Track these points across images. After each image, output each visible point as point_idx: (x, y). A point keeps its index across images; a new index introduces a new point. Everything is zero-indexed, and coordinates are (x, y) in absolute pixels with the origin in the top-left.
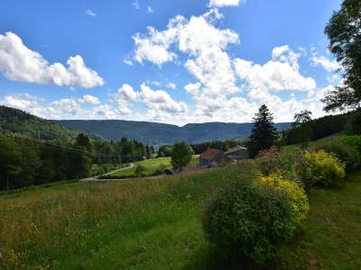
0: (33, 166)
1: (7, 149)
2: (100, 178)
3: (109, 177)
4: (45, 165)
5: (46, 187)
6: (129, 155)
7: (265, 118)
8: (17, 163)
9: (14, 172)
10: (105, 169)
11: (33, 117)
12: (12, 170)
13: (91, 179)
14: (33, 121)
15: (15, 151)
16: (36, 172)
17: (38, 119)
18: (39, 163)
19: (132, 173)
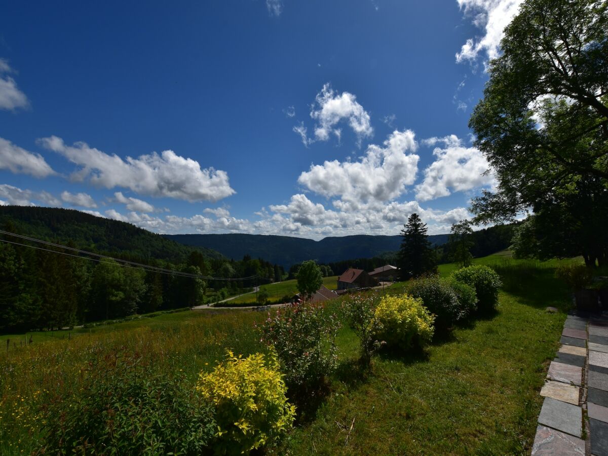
0: (138, 291)
1: (108, 272)
2: (215, 306)
3: (226, 305)
4: (150, 289)
5: (151, 316)
6: (253, 277)
7: (416, 230)
8: (118, 287)
9: (114, 298)
10: (223, 294)
11: (144, 231)
12: (113, 295)
13: (205, 307)
14: (143, 236)
15: (116, 274)
16: (140, 298)
17: (149, 233)
18: (144, 288)
19: (255, 300)
